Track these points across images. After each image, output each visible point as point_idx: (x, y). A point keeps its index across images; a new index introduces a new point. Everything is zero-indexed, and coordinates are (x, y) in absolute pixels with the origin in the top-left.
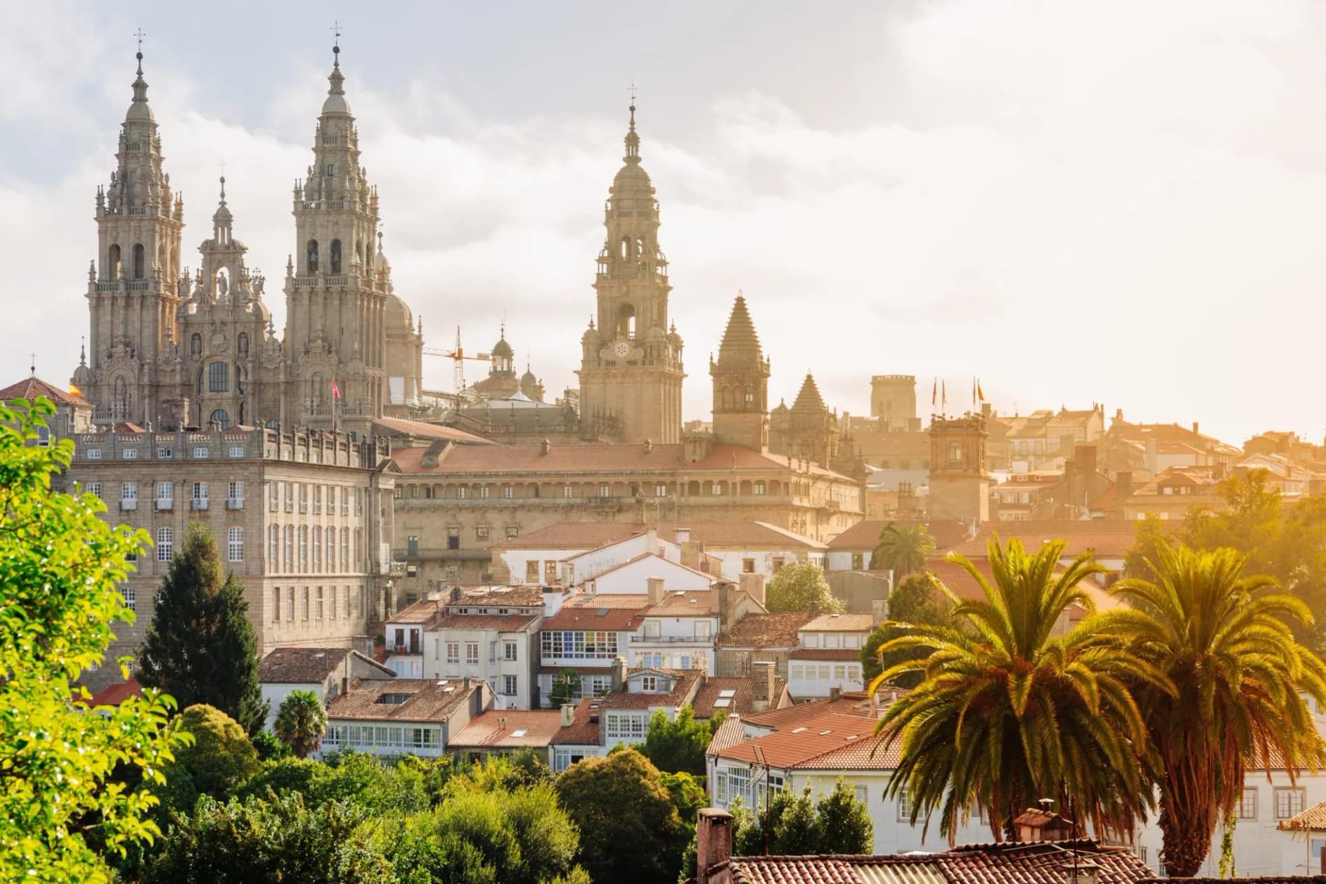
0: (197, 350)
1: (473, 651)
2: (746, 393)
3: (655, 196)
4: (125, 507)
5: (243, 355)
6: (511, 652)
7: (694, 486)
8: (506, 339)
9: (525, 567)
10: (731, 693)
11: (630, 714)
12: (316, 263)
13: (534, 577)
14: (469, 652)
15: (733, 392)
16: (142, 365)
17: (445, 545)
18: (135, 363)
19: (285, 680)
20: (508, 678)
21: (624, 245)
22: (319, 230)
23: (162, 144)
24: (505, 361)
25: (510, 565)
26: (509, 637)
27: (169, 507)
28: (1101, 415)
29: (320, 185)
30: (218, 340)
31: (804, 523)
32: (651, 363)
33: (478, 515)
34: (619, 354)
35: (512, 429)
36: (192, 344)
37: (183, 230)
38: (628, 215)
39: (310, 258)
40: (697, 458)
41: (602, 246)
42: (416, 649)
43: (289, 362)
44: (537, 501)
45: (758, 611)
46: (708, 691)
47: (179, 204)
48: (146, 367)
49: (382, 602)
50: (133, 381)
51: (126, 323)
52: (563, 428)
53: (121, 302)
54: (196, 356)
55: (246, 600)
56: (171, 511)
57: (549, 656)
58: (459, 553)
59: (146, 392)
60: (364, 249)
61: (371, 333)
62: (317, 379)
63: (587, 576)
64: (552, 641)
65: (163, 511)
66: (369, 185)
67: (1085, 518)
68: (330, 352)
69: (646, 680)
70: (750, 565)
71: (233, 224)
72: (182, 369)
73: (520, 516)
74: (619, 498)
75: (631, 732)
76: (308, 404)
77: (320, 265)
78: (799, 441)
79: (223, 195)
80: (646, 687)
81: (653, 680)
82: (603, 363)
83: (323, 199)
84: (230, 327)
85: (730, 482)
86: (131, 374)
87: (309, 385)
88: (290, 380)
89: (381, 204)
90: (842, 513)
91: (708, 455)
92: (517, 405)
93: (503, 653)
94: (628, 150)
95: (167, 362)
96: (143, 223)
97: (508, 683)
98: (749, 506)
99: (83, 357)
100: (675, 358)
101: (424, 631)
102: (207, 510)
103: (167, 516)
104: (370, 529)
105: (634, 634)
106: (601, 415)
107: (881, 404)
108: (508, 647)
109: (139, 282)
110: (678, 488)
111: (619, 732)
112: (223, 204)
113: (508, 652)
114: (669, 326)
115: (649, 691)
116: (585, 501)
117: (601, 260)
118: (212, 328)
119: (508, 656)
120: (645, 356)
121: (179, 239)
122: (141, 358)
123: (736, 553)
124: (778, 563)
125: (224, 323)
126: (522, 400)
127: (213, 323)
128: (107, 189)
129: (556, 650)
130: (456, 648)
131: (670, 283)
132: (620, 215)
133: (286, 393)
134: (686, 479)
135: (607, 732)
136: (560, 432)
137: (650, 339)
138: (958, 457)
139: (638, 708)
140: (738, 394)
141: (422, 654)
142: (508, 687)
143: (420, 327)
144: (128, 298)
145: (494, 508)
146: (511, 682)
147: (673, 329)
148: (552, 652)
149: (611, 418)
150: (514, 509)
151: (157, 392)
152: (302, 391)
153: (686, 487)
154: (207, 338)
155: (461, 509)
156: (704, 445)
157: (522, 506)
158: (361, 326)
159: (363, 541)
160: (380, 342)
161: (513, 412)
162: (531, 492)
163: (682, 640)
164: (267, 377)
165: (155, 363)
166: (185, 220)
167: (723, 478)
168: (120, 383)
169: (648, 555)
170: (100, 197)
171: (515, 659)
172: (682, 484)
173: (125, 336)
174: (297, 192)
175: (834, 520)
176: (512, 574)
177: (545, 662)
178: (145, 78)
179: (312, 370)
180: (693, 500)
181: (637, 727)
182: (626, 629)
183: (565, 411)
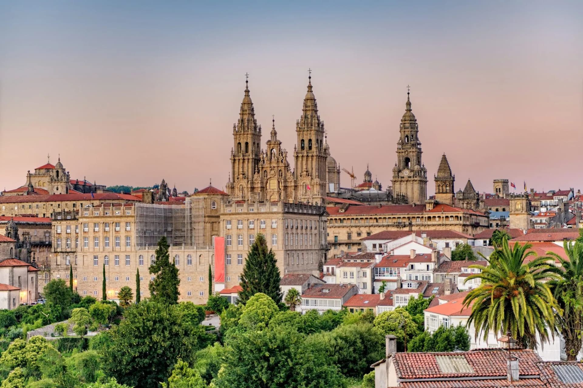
0: (265, 175)
1: (352, 274)
2: (446, 187)
3: (417, 122)
4: (239, 228)
5: (280, 177)
6: (365, 275)
7: (429, 218)
8: (369, 170)
9: (372, 246)
10: (437, 288)
11: (403, 296)
12: (304, 147)
13: (375, 249)
14: (351, 275)
15: (442, 186)
16: (248, 181)
17: (347, 239)
18: (246, 180)
19: (290, 283)
20: (364, 283)
21: (406, 138)
22: (305, 136)
23: (254, 109)
24: (369, 178)
25: (367, 245)
26: (364, 269)
27: (253, 228)
28: (573, 192)
29: (305, 121)
30: (273, 172)
31: (467, 230)
32: (416, 177)
33: (358, 228)
34: (405, 175)
35: (370, 200)
36: (264, 174)
37: (261, 137)
38: (407, 128)
39: (302, 145)
40: (431, 209)
41: (399, 139)
42: (333, 274)
43: (295, 179)
44: (377, 224)
45: (449, 260)
46: (430, 287)
47: (260, 129)
48: (249, 182)
49: (324, 258)
50: (245, 186)
51: (243, 168)
52: (386, 199)
53: (241, 161)
54: (265, 178)
55: (276, 259)
56: (253, 229)
57: (378, 276)
58: (351, 241)
59: (250, 190)
60: (319, 142)
61: (322, 169)
62: (304, 184)
63: (392, 249)
64: (378, 271)
65: (251, 229)
66: (321, 121)
67: (565, 227)
68: (308, 176)
69: (408, 284)
70: (447, 245)
71: (277, 135)
72: (261, 182)
73: (371, 228)
74: (404, 222)
75: (404, 301)
76: (302, 192)
77: (305, 147)
78: (466, 202)
79: (274, 126)
80: (408, 286)
81: (411, 284)
82: (400, 177)
83: (306, 126)
84: (276, 168)
85: (441, 217)
86: (244, 184)
87: (302, 187)
88: (296, 185)
89: (325, 127)
90: (481, 226)
91: (434, 207)
92: (372, 192)
93: (362, 275)
94: (407, 107)
95: (256, 180)
96: (248, 135)
97: (364, 285)
98: (448, 225)
99: (229, 179)
100: (424, 175)
101: (336, 268)
102: (265, 228)
103: (252, 230)
104: (319, 234)
105: (405, 268)
106: (399, 194)
107: (497, 189)
108: (364, 273)
109: (247, 154)
110: (424, 218)
111: (399, 302)
112: (274, 128)
113: (364, 275)
114: (422, 165)
115: (410, 288)
116: (393, 223)
117: (398, 144)
118: (270, 169)
119: (364, 276)
120: (414, 175)
121: (260, 140)
122: (248, 178)
123: (443, 241)
124: (457, 244)
125: (274, 167)
126: (373, 191)
127: (271, 167)
128: (237, 125)
129: (380, 274)
130: (346, 273)
131: (422, 150)
132: (405, 128)
133: (294, 189)
134: (427, 216)
135: (396, 301)
136: (386, 201)
137: (415, 169)
138: (519, 207)
139: (406, 293)
140: (444, 188)
141: (335, 275)
142: (364, 286)
143: (339, 167)
144: (244, 159)
145: (363, 226)
146: (365, 284)
147: (423, 166)
148: (378, 274)
149: (403, 196)
150: (370, 226)
151: (253, 190)
152: (299, 188)
153: (427, 219)
154: (269, 172)
155: (352, 227)
156: (432, 204)
157: (372, 226)
158: (319, 167)
159: (317, 238)
160: (325, 172)
161: (370, 194)
162: (375, 221)
163: (422, 270)
164: (289, 184)
165: (252, 180)
166: (262, 134)
167: (439, 215)
168: (241, 187)
169: (411, 241)
170: (235, 127)
171: (366, 277)
172: (425, 218)
173: (243, 172)
174: (298, 124)
175: (478, 228)
176: (368, 248)
177: (376, 278)
178: (249, 89)
179: (303, 182)
180: (429, 223)
181: (405, 300)
182: (403, 267)
183: (387, 194)
